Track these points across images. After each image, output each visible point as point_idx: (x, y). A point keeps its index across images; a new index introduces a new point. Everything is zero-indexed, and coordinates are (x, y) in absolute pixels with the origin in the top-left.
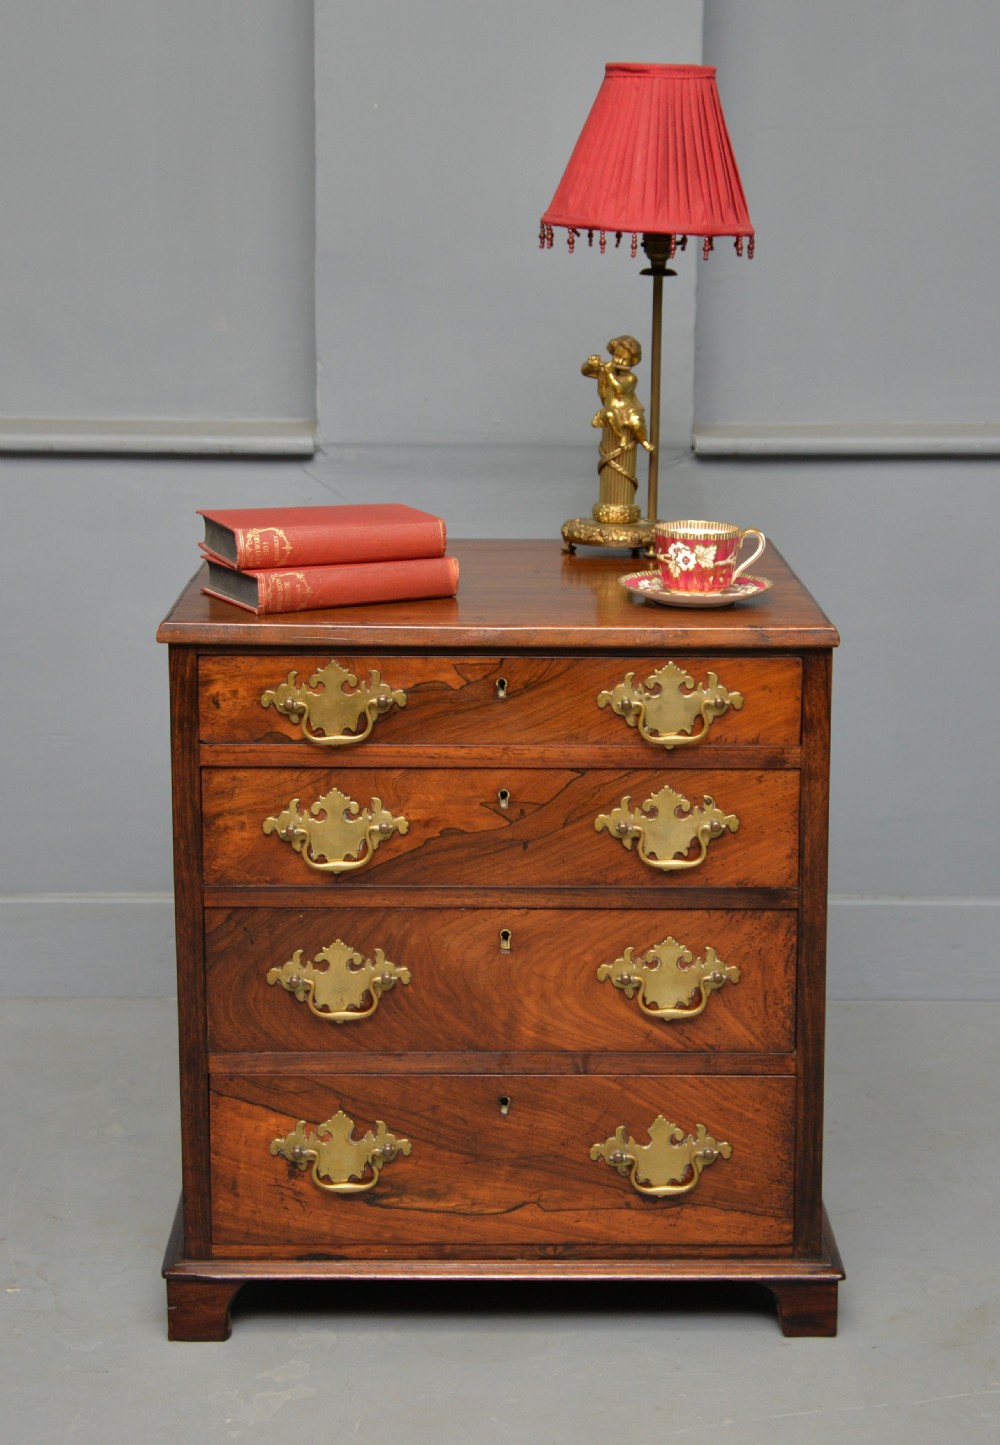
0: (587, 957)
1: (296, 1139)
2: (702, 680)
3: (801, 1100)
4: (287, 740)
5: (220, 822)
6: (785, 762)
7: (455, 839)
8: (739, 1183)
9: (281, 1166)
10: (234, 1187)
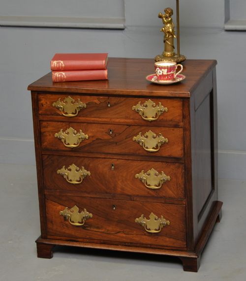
0: (133, 172)
1: (66, 212)
2: (157, 104)
3: (187, 212)
4: (59, 115)
5: (45, 134)
6: (179, 126)
7: (100, 141)
8: (172, 231)
9: (62, 218)
10: (52, 222)
